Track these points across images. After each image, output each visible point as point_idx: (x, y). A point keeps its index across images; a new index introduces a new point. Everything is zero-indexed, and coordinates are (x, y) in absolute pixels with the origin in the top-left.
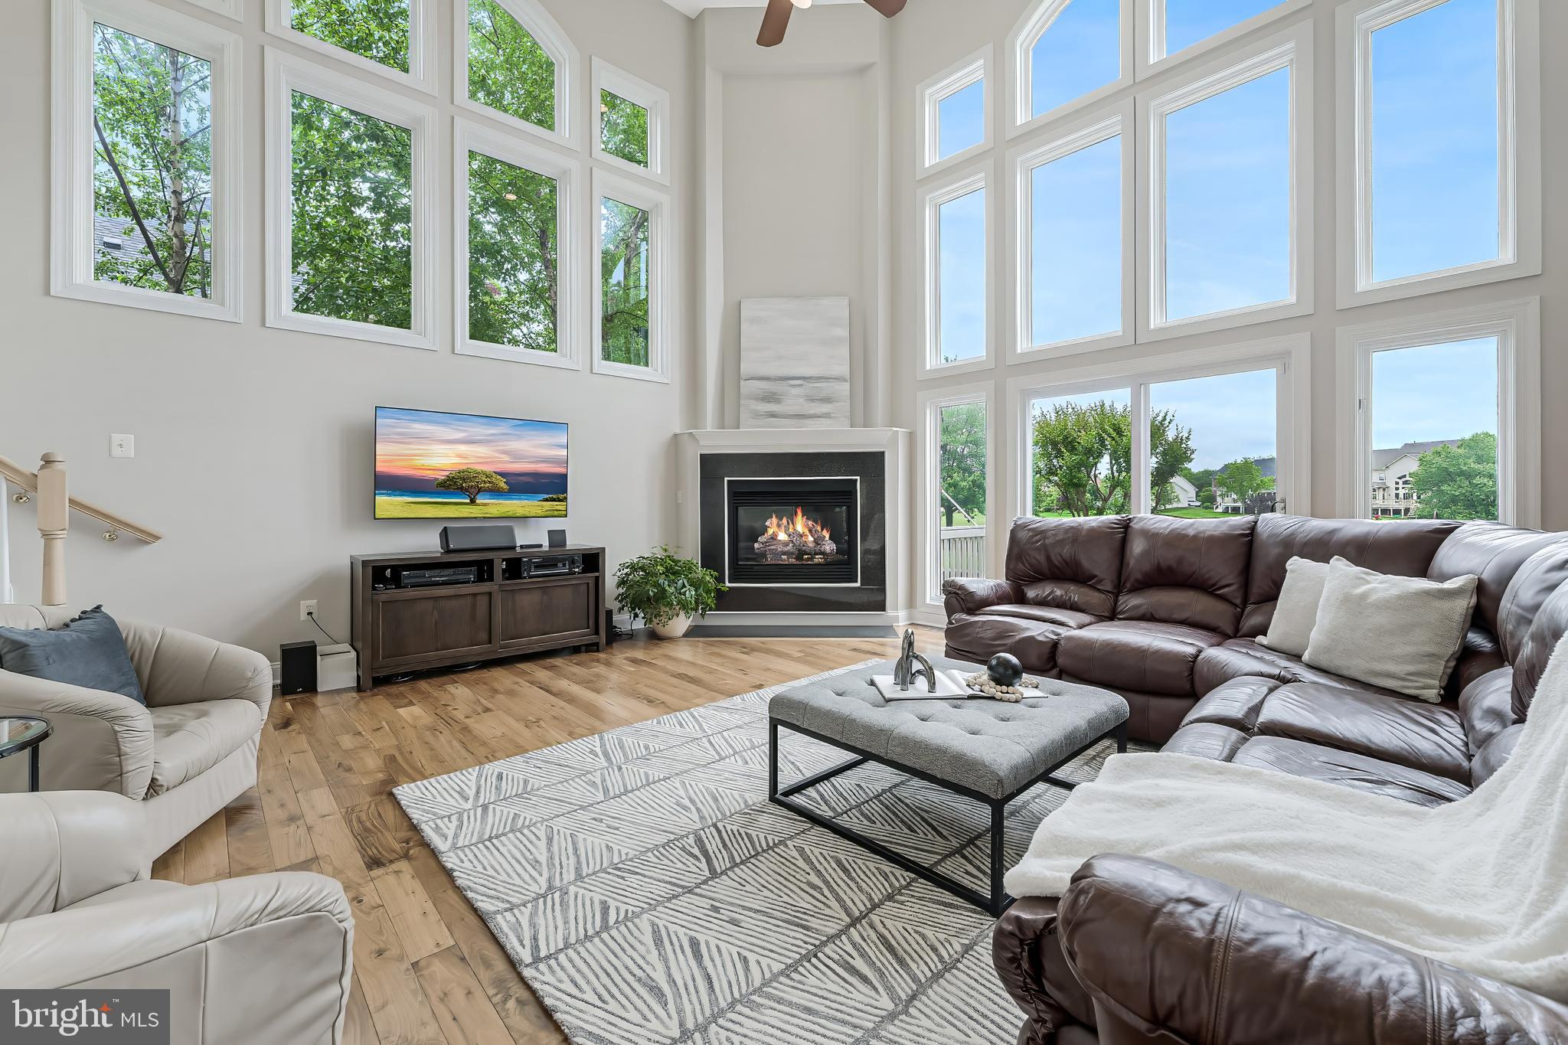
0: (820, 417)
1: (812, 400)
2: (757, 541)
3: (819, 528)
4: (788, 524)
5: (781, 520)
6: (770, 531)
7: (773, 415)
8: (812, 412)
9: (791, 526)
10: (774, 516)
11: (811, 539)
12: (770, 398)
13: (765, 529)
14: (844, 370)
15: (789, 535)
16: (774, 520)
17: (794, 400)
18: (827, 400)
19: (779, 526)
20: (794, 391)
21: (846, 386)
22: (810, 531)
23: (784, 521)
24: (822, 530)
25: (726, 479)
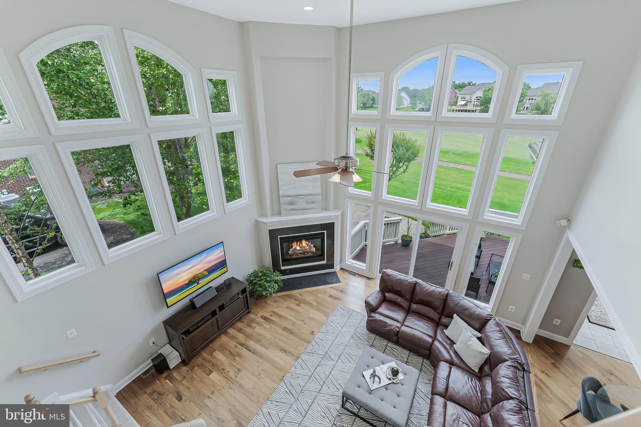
0: (311, 209)
1: (308, 203)
2: (290, 251)
3: (310, 244)
4: (300, 244)
5: (298, 243)
6: (294, 247)
7: (293, 210)
8: (308, 207)
9: (301, 244)
10: (295, 242)
11: (307, 248)
12: (292, 203)
13: (292, 246)
14: (319, 191)
15: (300, 248)
16: (295, 243)
17: (301, 203)
18: (313, 203)
19: (297, 245)
20: (301, 200)
21: (320, 197)
22: (307, 245)
23: (299, 243)
24: (311, 244)
25: (279, 237)
